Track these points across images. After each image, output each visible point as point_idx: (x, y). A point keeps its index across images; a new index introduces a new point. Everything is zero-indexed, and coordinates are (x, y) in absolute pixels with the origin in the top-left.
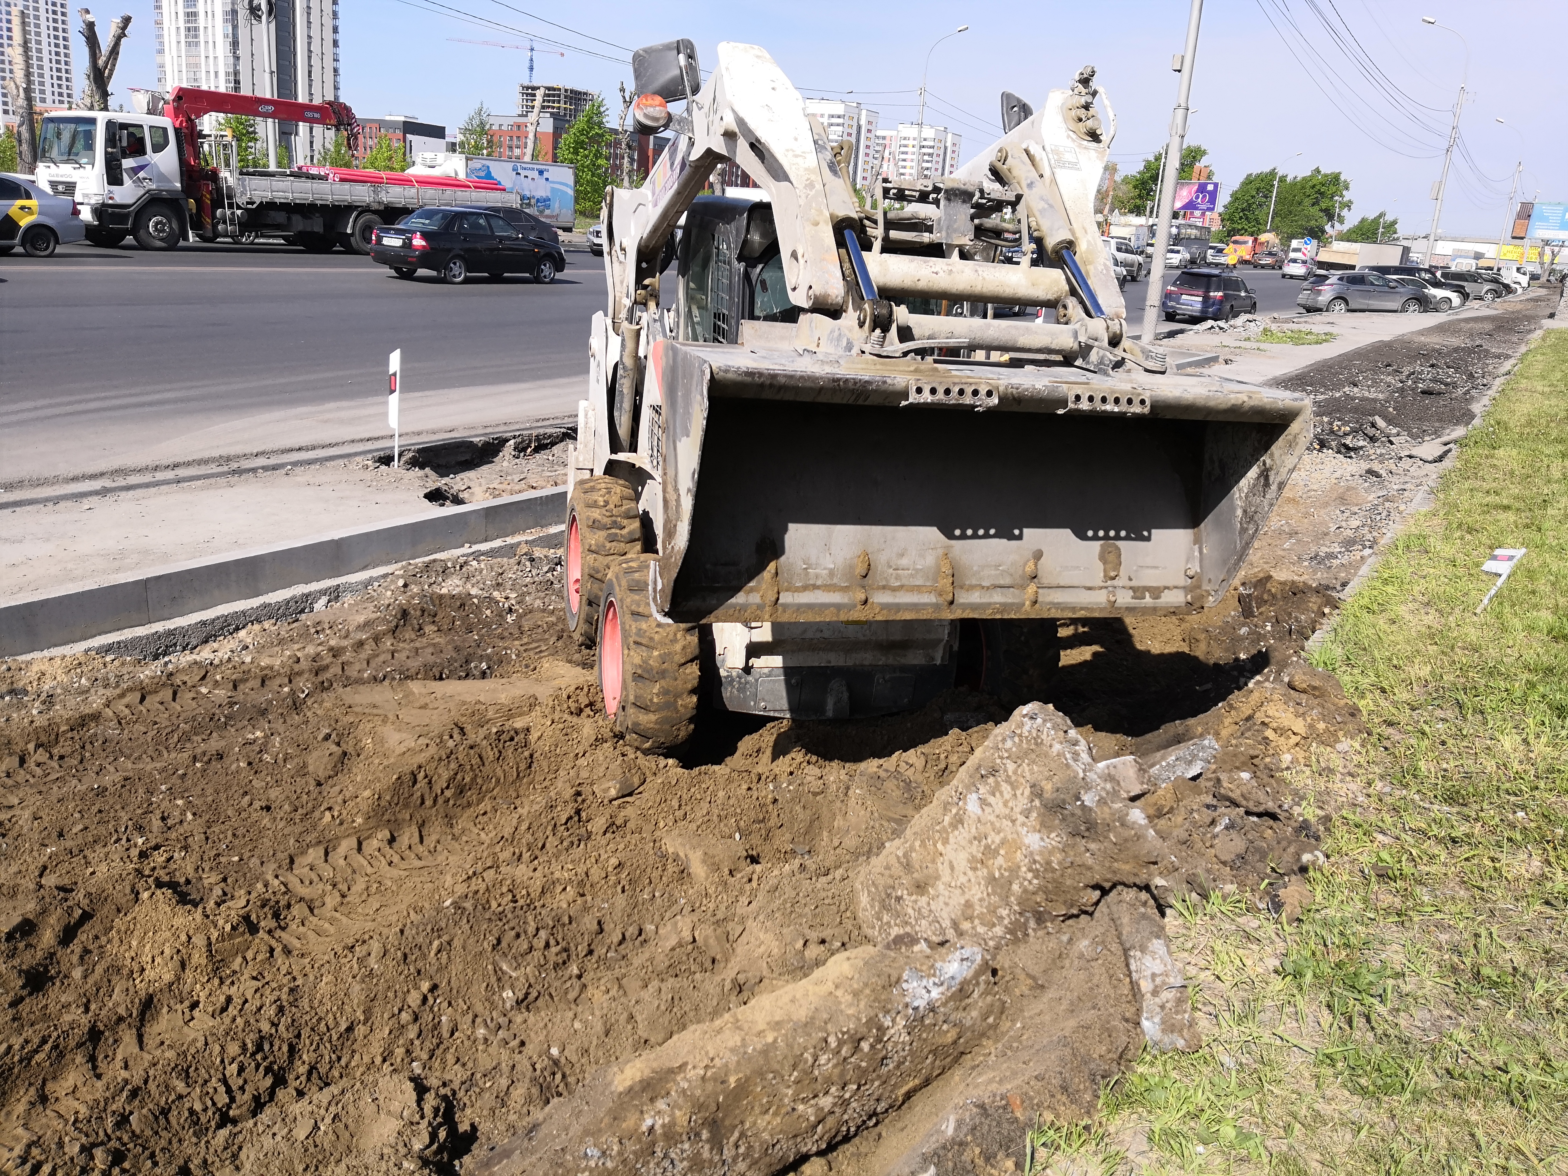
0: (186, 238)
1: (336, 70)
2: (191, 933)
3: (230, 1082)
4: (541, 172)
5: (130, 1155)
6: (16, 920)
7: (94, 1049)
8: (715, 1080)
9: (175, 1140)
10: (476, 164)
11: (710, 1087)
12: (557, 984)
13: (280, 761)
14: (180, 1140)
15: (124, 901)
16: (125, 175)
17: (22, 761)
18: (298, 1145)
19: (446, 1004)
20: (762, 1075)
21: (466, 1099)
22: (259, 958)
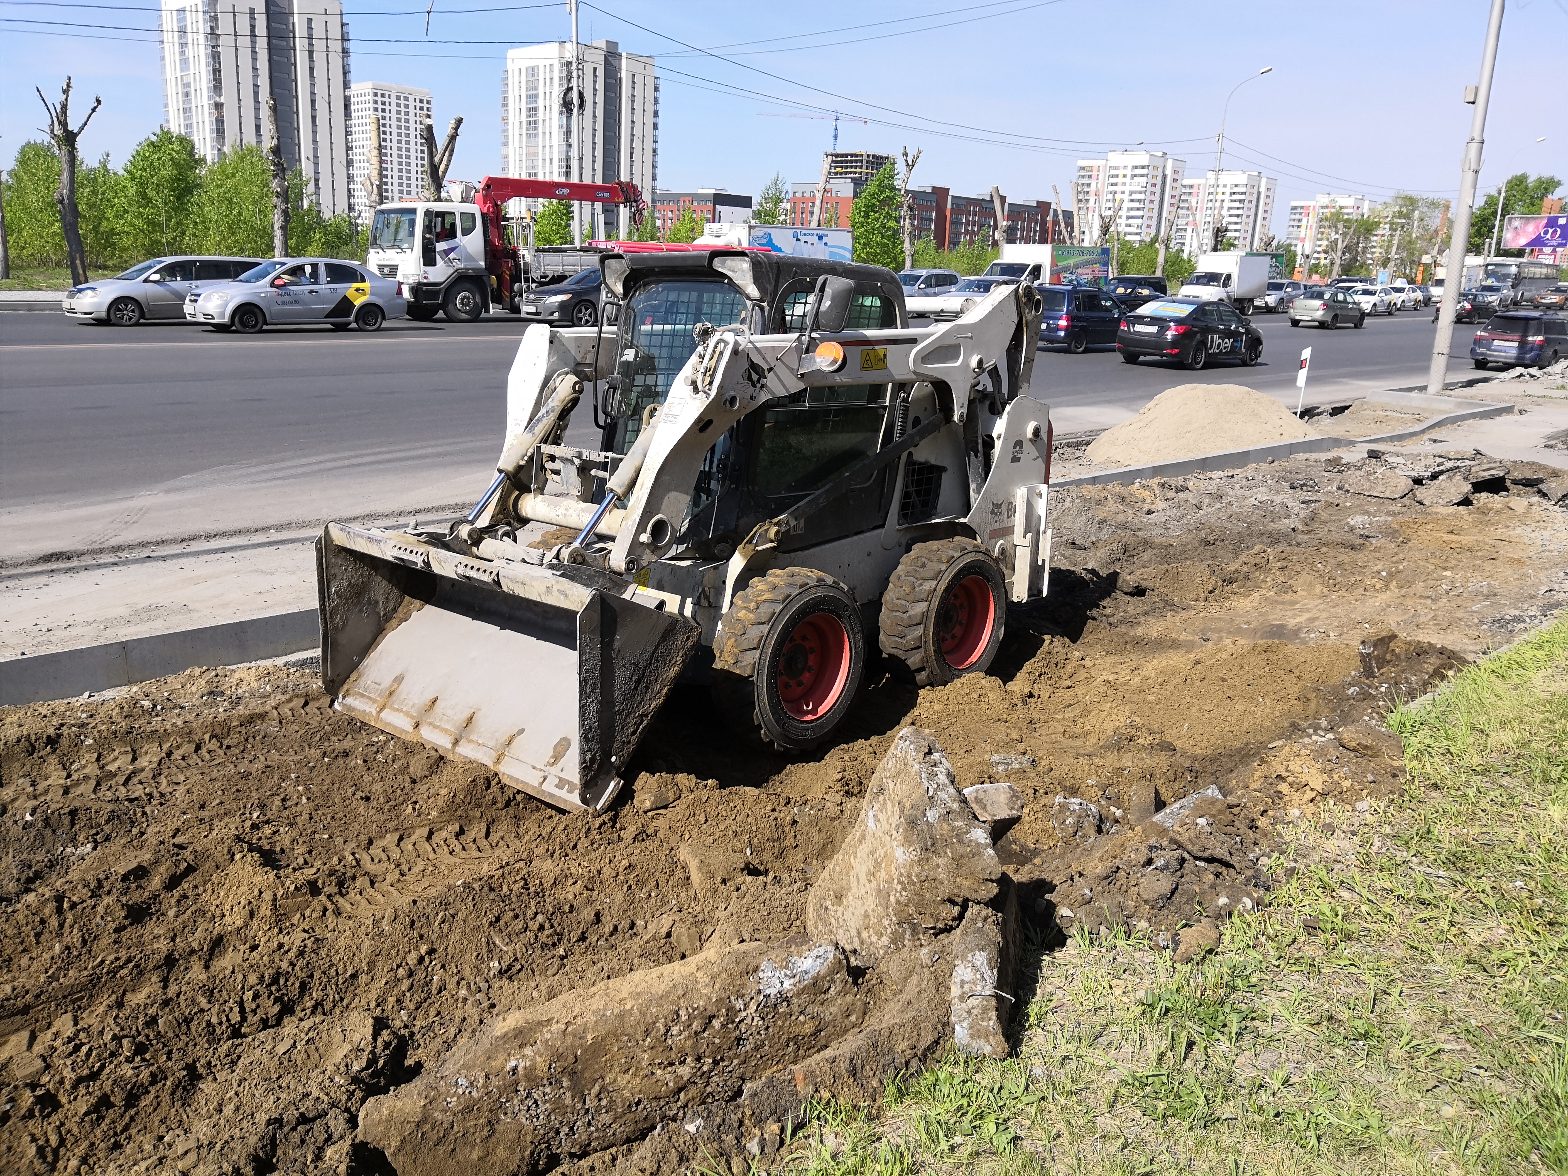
0: (487, 311)
1: (654, 151)
2: (263, 890)
3: (246, 1005)
4: (820, 238)
5: (152, 1049)
6: (133, 865)
7: (169, 972)
8: (575, 1036)
9: (191, 1044)
10: (759, 232)
11: (569, 1040)
12: (540, 961)
13: (390, 761)
14: (195, 1045)
15: (222, 860)
16: (438, 257)
17: (198, 748)
18: (276, 1058)
19: (439, 966)
20: (617, 1037)
21: (421, 1042)
22: (314, 916)
